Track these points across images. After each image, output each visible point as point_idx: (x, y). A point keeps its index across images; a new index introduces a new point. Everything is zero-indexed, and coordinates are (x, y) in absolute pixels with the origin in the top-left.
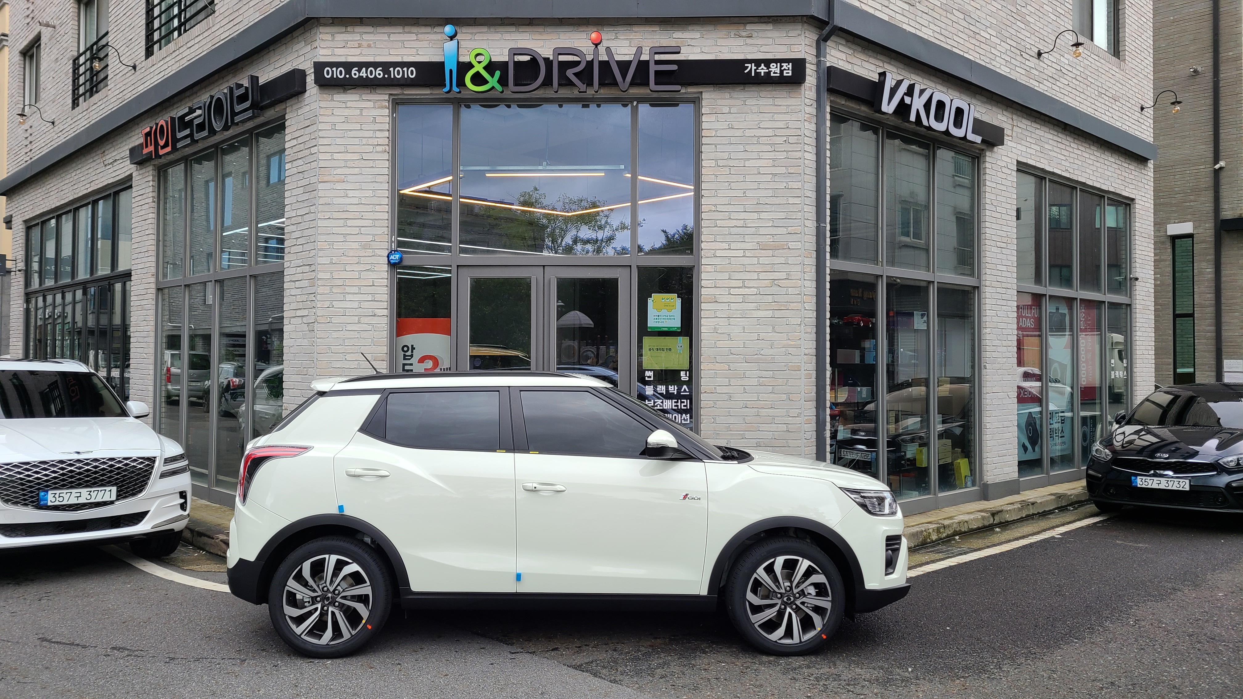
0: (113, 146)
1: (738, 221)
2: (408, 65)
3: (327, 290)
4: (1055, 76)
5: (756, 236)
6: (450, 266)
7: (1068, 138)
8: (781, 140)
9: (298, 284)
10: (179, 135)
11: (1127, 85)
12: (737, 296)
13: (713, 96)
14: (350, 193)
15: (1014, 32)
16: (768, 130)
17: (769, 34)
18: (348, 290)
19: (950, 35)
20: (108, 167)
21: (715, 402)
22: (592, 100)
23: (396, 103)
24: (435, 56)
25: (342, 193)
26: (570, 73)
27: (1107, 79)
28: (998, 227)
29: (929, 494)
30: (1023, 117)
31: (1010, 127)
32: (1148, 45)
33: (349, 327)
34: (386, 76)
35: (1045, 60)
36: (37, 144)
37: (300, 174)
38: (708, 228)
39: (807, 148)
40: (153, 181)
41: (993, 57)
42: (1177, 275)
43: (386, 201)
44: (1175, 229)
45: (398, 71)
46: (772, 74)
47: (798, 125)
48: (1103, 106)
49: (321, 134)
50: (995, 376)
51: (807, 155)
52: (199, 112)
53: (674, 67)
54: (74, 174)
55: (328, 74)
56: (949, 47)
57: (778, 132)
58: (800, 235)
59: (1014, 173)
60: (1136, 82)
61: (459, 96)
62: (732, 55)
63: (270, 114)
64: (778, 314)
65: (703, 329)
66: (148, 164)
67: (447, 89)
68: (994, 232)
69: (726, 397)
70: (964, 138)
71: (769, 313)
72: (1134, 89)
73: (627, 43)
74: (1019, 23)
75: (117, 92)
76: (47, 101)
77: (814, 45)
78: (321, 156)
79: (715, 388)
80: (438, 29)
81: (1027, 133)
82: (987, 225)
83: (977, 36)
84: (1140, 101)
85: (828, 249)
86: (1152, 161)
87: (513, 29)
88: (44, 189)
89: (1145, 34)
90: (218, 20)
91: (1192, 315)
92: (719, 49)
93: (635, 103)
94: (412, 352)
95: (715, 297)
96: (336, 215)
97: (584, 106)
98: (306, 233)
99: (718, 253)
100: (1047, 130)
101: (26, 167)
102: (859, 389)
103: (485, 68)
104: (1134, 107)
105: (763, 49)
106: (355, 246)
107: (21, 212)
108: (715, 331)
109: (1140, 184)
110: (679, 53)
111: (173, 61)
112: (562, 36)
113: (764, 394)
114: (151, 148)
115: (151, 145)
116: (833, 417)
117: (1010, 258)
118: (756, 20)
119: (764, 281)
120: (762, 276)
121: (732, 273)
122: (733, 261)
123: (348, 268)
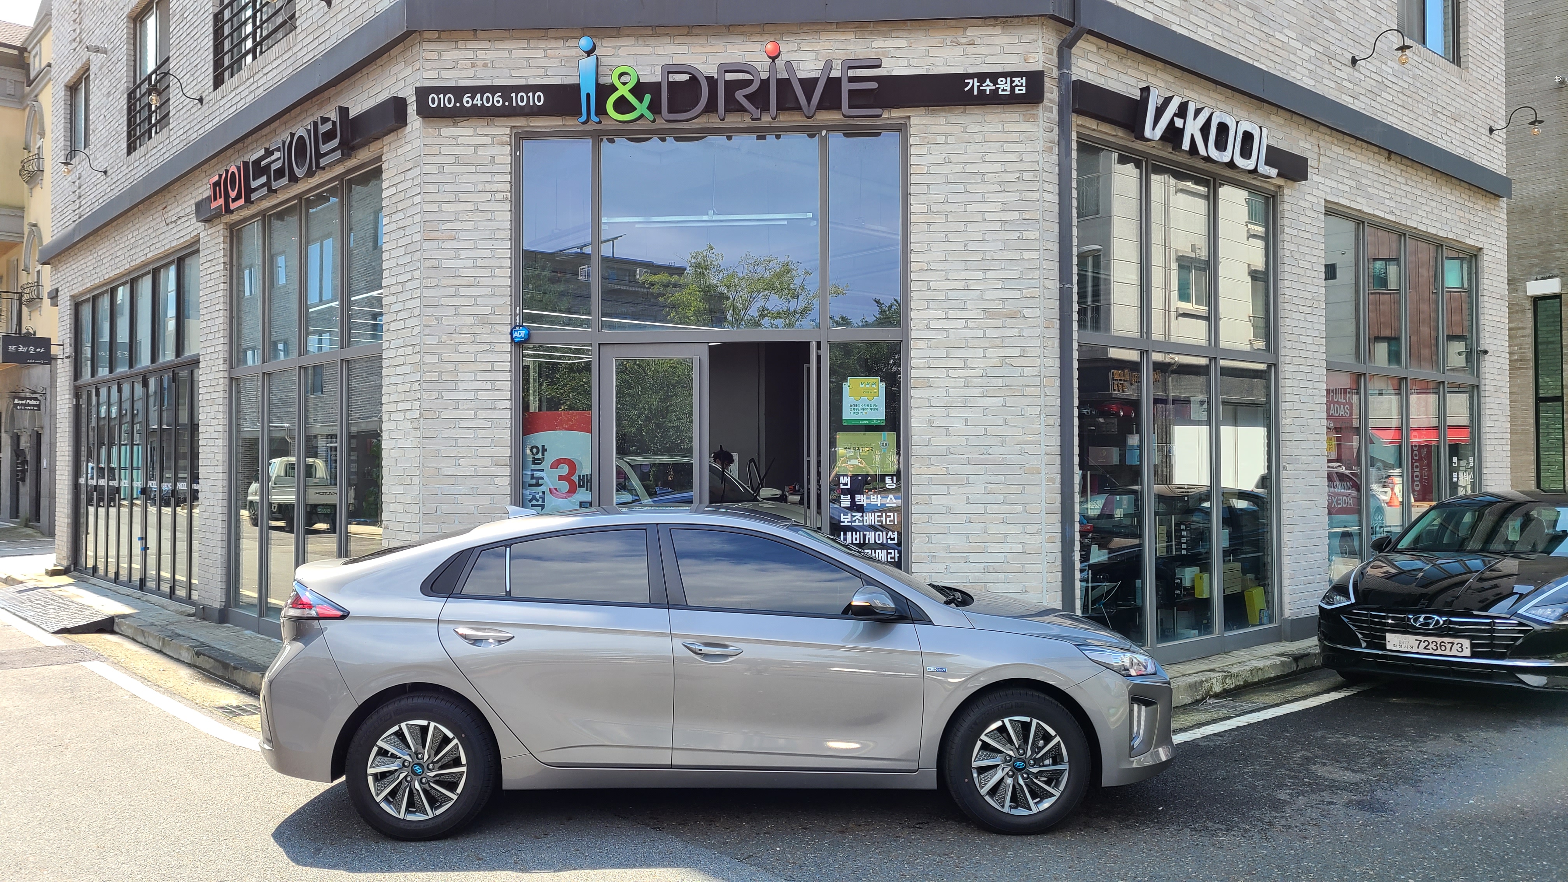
0: (176, 200)
1: (958, 282)
2: (534, 88)
3: (435, 377)
4: (1375, 90)
5: (982, 301)
6: (590, 345)
7: (1394, 170)
8: (1012, 177)
9: (399, 370)
10: (254, 184)
11: (1471, 100)
12: (957, 379)
13: (924, 122)
14: (463, 254)
15: (1320, 33)
16: (996, 165)
17: (997, 40)
18: (461, 376)
19: (1235, 39)
20: (171, 226)
21: (929, 515)
22: (770, 129)
23: (519, 138)
24: (568, 78)
25: (452, 254)
26: (740, 95)
27: (1445, 93)
28: (1300, 287)
29: (1211, 633)
30: (1333, 143)
31: (1316, 157)
32: (1499, 48)
33: (464, 424)
34: (507, 104)
35: (1362, 69)
36: (87, 200)
37: (401, 230)
38: (918, 293)
39: (1046, 186)
40: (224, 243)
41: (1292, 66)
42: (1540, 347)
43: (508, 263)
44: (1538, 287)
45: (522, 97)
46: (1000, 92)
47: (1034, 157)
48: (1439, 128)
49: (427, 179)
50: (1297, 481)
51: (1047, 196)
52: (277, 155)
53: (874, 85)
54: (130, 236)
55: (433, 103)
56: (1233, 54)
57: (1009, 167)
58: (1038, 300)
59: (1322, 217)
60: (1483, 96)
61: (598, 127)
62: (949, 68)
63: (364, 155)
64: (1010, 401)
65: (914, 422)
66: (218, 221)
67: (584, 118)
68: (1295, 293)
69: (944, 510)
70: (1255, 171)
71: (999, 401)
72: (1479, 105)
73: (812, 56)
74: (1326, 22)
75: (181, 132)
76: (98, 146)
77: (1055, 53)
78: (427, 207)
79: (930, 498)
80: (571, 43)
81: (1338, 164)
82: (1286, 283)
83: (1271, 40)
84: (1488, 121)
85: (1075, 317)
86: (1505, 199)
87: (667, 40)
88: (95, 255)
89: (1494, 33)
90: (300, 38)
91: (1560, 399)
92: (932, 60)
93: (824, 133)
94: (543, 454)
95: (929, 380)
96: (445, 282)
97: (759, 137)
98: (408, 305)
99: (933, 324)
100: (1365, 159)
101: (74, 229)
102: (1118, 498)
103: (631, 91)
104: (1480, 129)
105: (989, 60)
106: (470, 320)
107: (68, 285)
108: (930, 423)
109: (1489, 229)
110: (879, 66)
111: (247, 92)
112: (730, 48)
113: (993, 506)
114: (221, 201)
115: (220, 197)
116: (1083, 534)
117: (1316, 326)
118: (980, 21)
119: (992, 359)
120: (990, 352)
121: (950, 350)
122: (952, 334)
123: (461, 348)
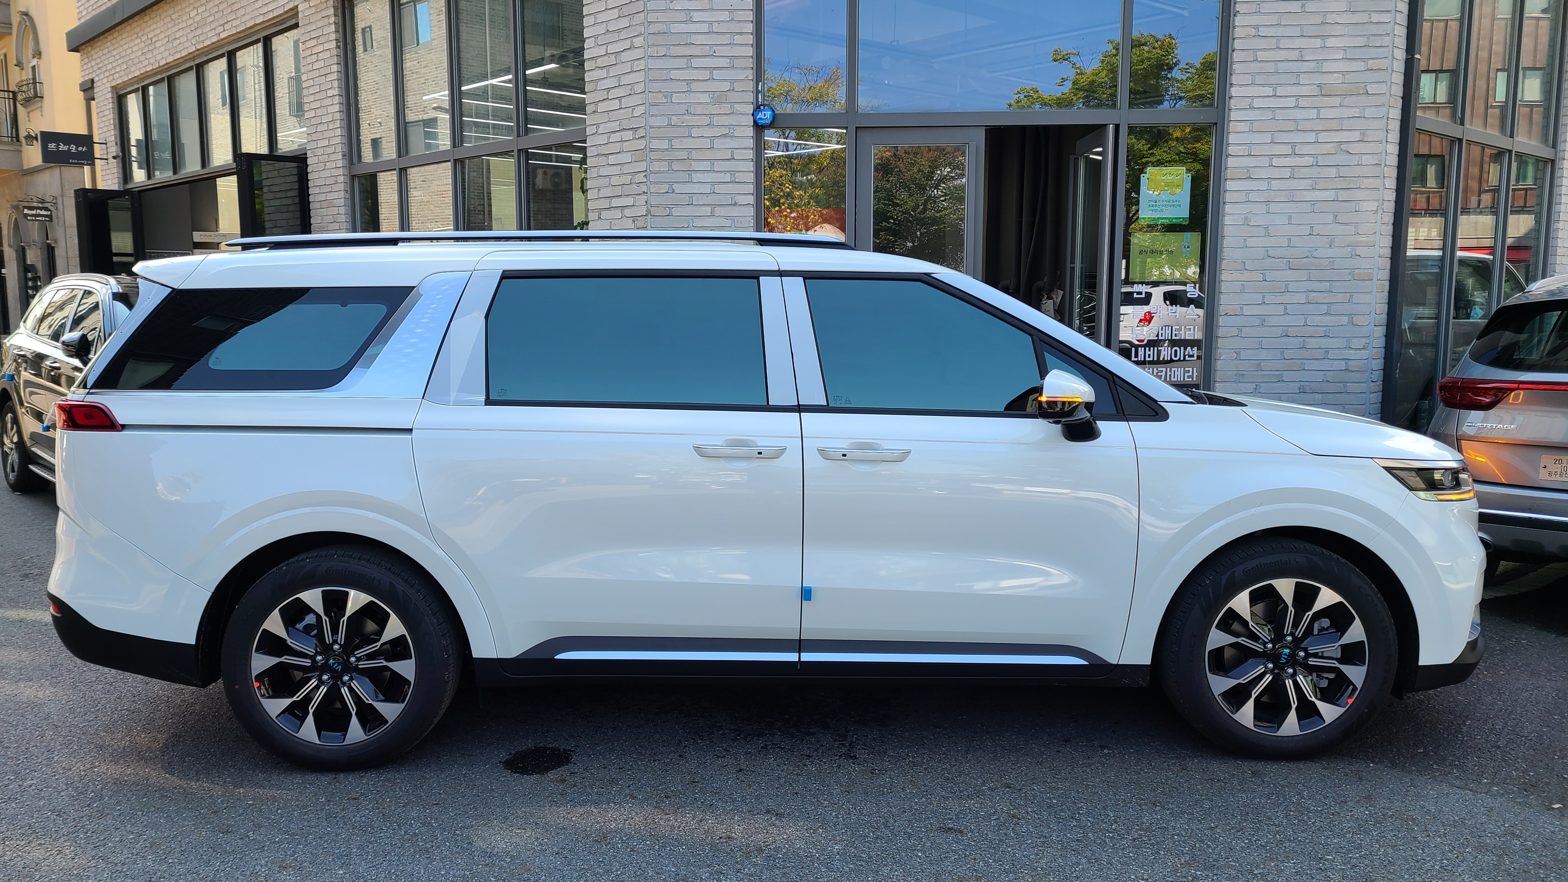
1: (1291, 51)
3: (664, 167)
5: (1317, 75)
6: (845, 128)
9: (612, 159)
12: (1282, 169)
14: (696, 16)
18: (695, 165)
21: (1240, 328)
25: (683, 16)
33: (699, 222)
38: (1242, 65)
43: (750, 28)
58: (1385, 72)
64: (1343, 195)
65: (1228, 220)
69: (1257, 321)
71: (1329, 195)
79: (1240, 308)
95: (1248, 171)
96: (675, 51)
98: (625, 80)
99: (1257, 103)
106: (704, 98)
108: (1245, 222)
113: (1314, 317)
119: (1325, 145)
120: (1323, 137)
121: (1276, 134)
122: (1279, 114)
123: (695, 132)
